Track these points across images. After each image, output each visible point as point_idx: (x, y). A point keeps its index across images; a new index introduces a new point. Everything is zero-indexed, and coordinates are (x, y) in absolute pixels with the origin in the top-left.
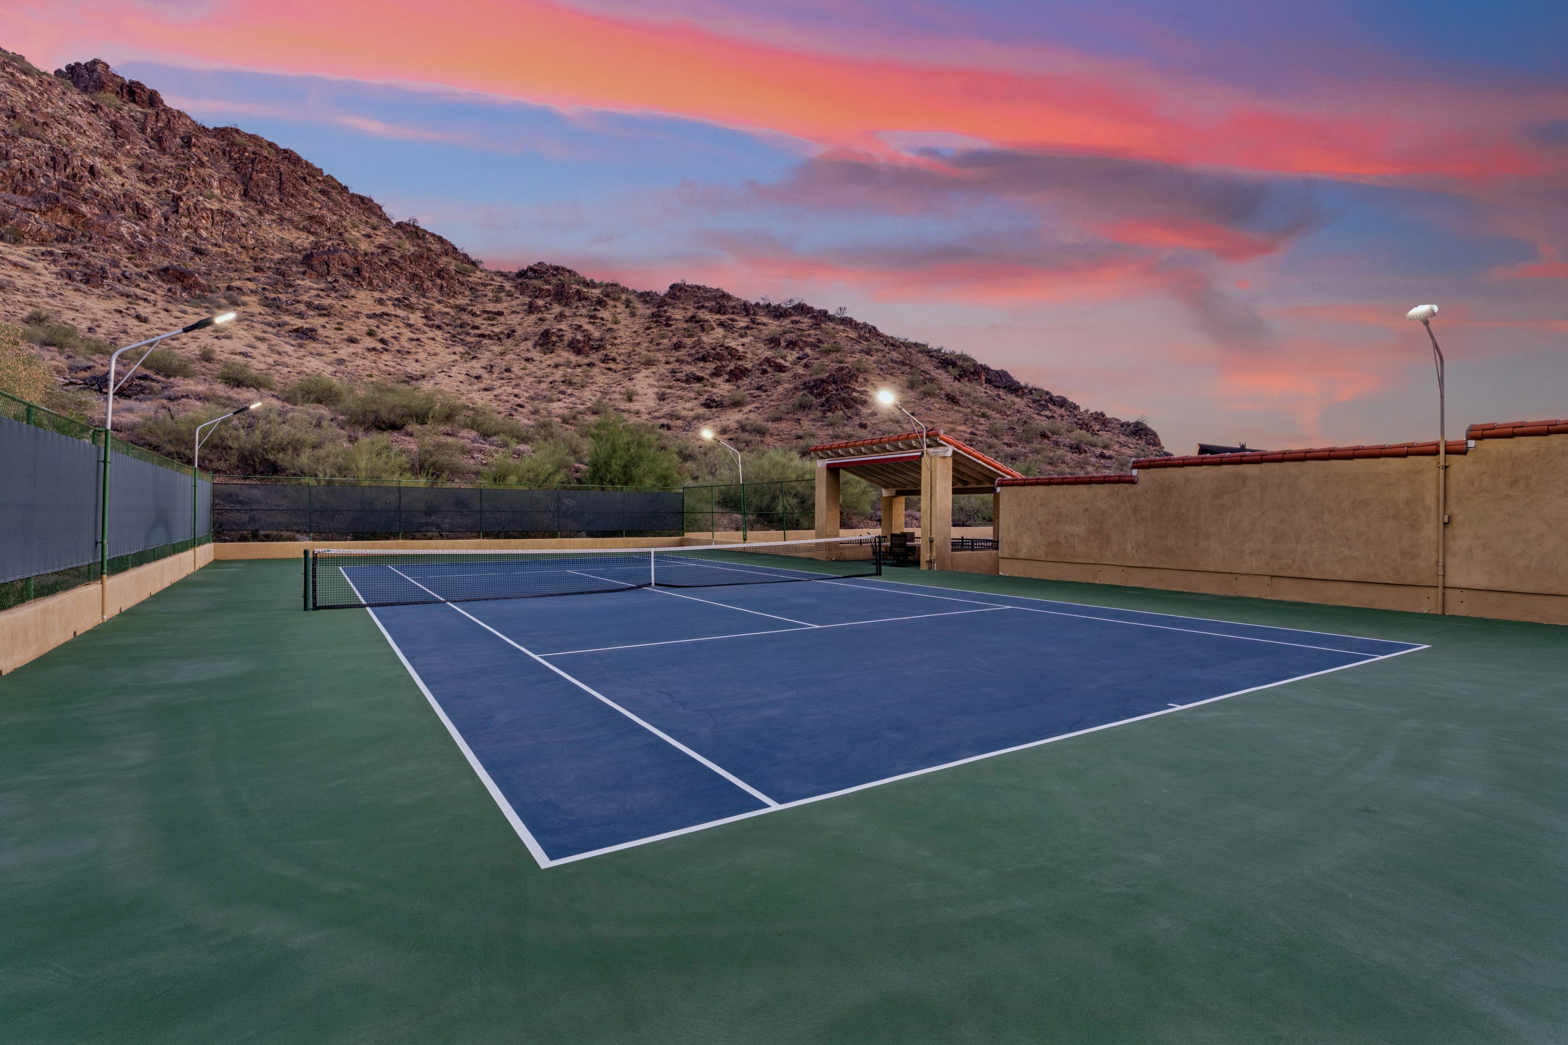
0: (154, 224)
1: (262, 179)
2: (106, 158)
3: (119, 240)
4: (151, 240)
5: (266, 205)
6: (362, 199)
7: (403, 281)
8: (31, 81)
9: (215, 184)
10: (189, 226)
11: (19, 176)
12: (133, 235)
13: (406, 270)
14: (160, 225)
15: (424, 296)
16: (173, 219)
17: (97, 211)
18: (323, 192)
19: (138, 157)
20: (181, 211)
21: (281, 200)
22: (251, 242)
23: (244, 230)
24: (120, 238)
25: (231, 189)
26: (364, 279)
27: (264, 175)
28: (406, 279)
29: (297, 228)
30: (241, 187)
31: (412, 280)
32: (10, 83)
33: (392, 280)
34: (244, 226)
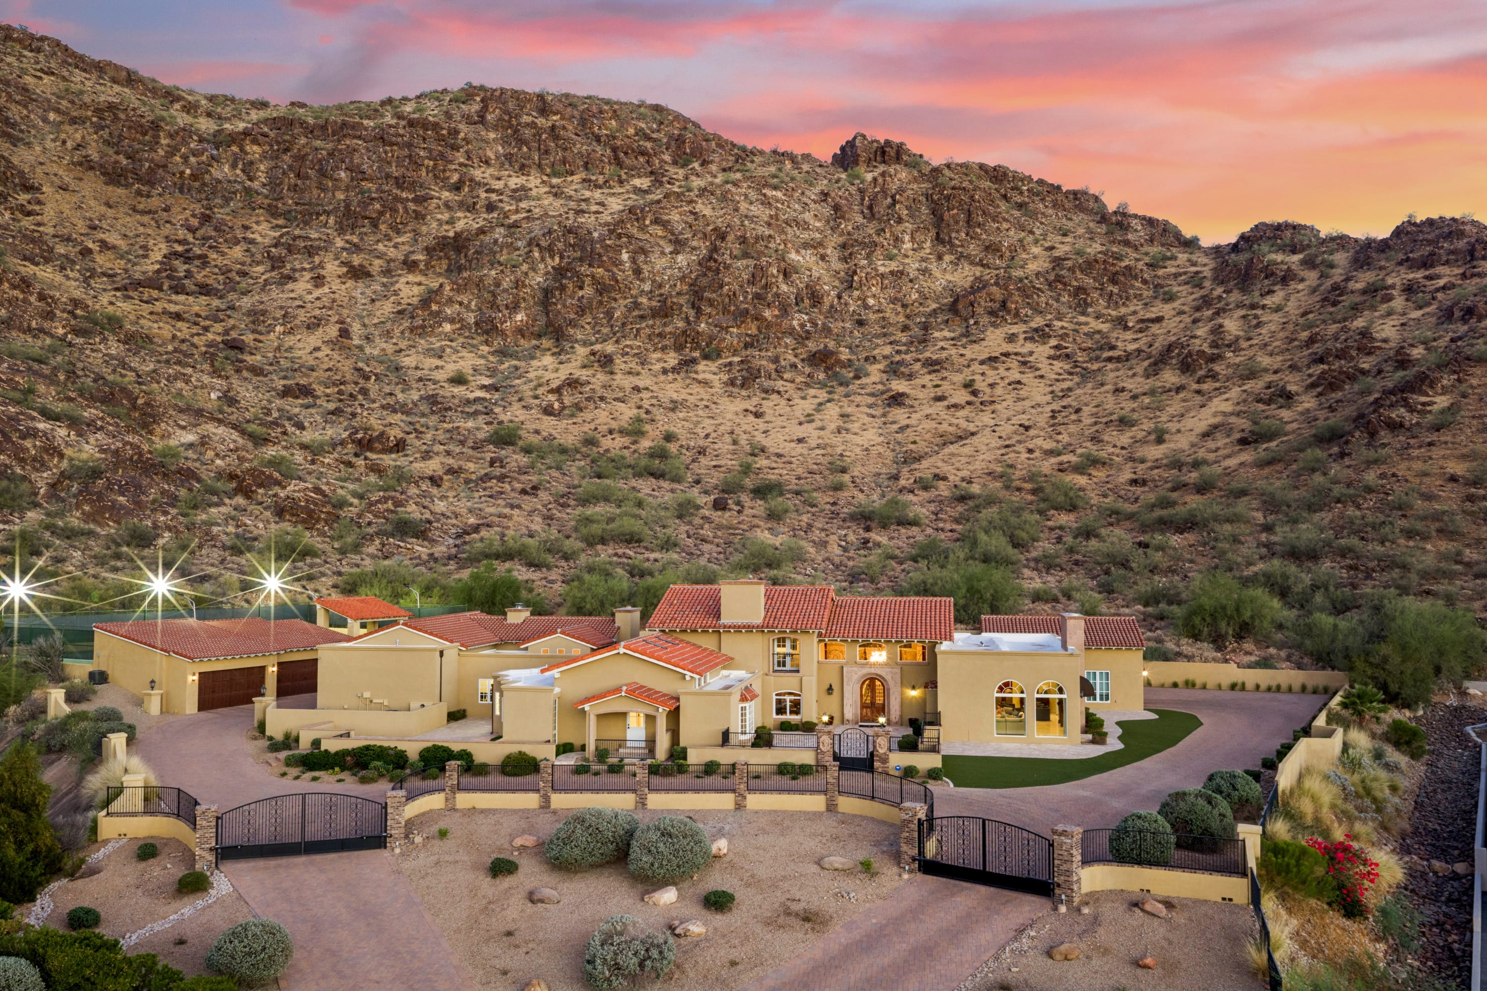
0: (826, 307)
1: (953, 216)
2: (815, 248)
3: (790, 334)
4: (817, 325)
5: (952, 245)
6: (1076, 194)
7: (1065, 298)
8: (779, 194)
9: (907, 238)
10: (859, 298)
11: (727, 300)
12: (802, 326)
13: (1070, 285)
14: (832, 306)
15: (1084, 313)
16: (845, 296)
17: (776, 312)
18: (1020, 206)
19: (849, 234)
20: (854, 284)
21: (967, 235)
22: (915, 296)
23: (910, 285)
24: (791, 332)
25: (922, 238)
26: (1009, 312)
27: (955, 211)
28: (1069, 295)
29: (972, 263)
30: (933, 233)
31: (1076, 295)
32: (762, 204)
33: (1047, 304)
34: (911, 281)
